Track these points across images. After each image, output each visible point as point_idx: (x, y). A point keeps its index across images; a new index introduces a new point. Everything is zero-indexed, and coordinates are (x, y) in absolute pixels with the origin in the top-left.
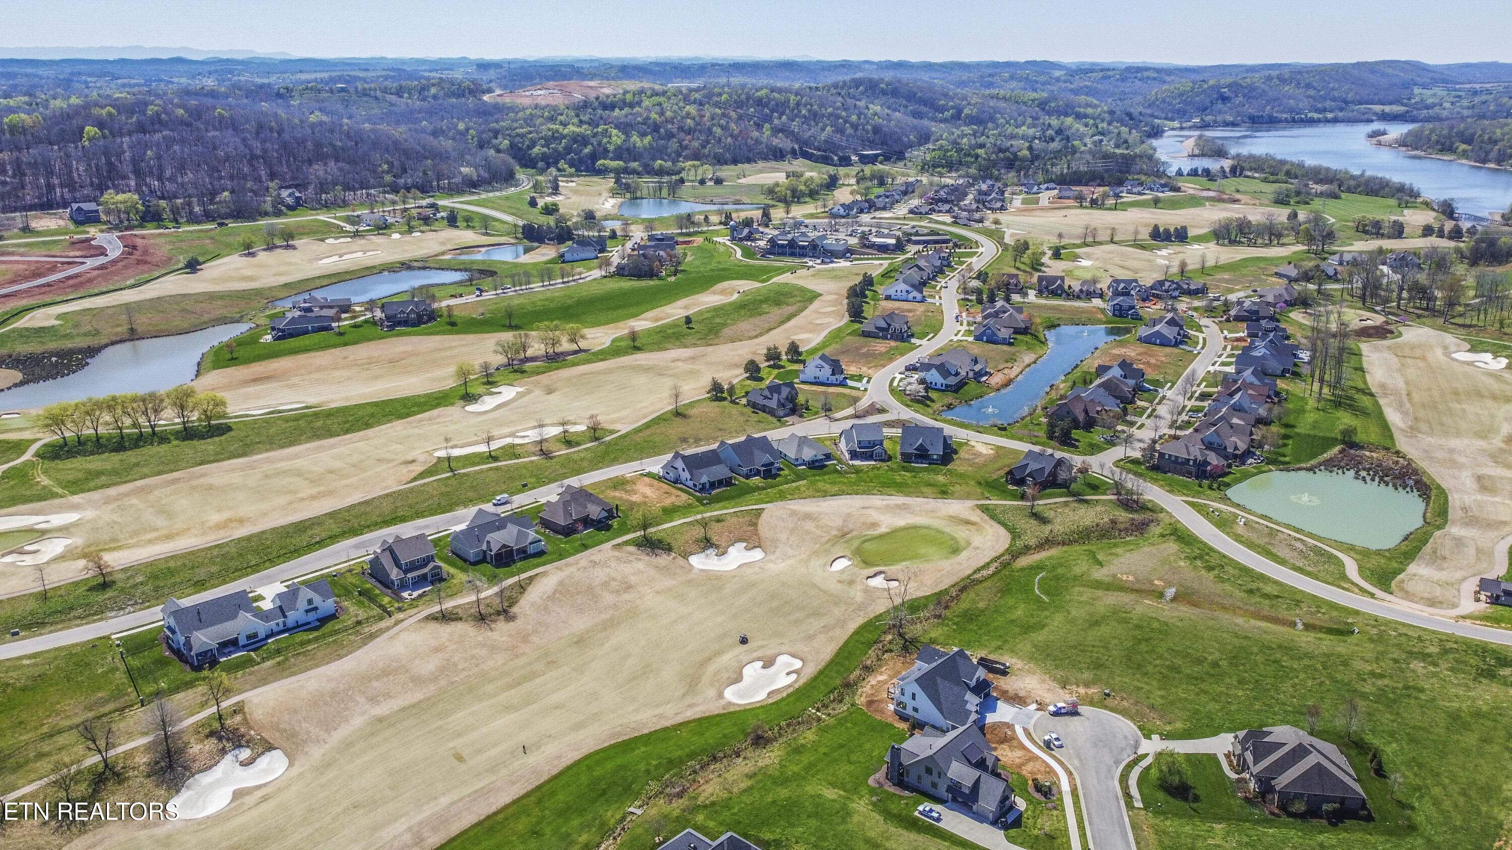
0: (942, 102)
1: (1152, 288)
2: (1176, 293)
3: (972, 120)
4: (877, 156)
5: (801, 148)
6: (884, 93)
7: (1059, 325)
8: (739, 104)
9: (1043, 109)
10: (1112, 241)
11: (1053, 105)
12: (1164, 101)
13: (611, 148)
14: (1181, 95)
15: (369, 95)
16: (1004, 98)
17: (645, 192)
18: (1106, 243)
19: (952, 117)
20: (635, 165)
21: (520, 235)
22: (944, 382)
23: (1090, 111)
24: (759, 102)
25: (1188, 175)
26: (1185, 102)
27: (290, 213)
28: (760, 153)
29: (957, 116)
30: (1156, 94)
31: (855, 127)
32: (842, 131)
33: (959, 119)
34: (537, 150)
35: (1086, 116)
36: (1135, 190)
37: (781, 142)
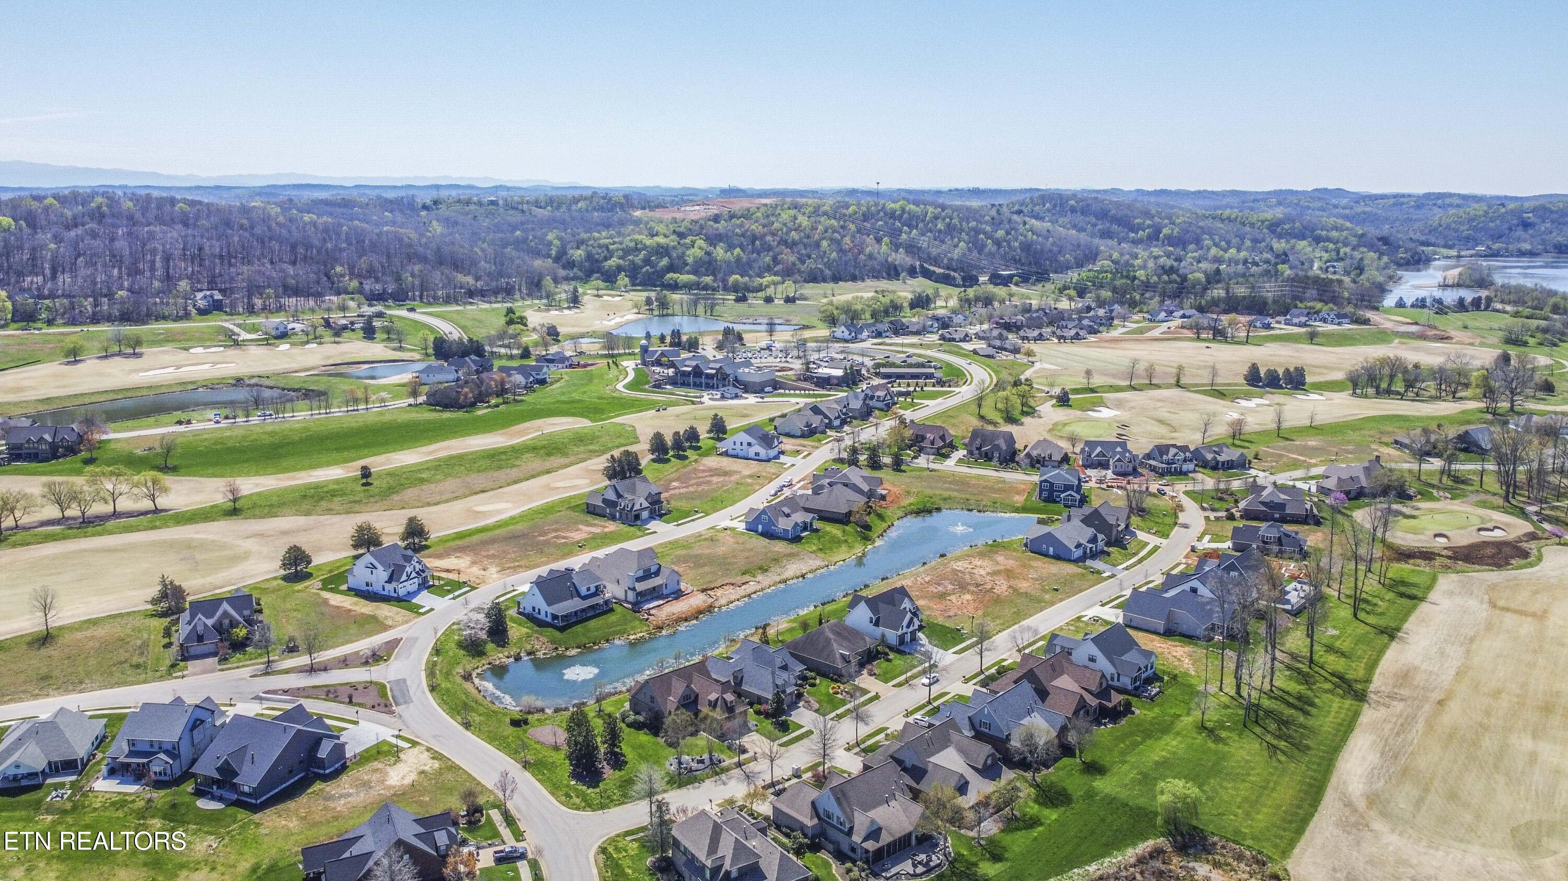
0: (1138, 221)
1: (1148, 456)
2: (1191, 466)
3: (1171, 240)
4: (1012, 276)
5: (922, 266)
6: (1073, 210)
7: (939, 509)
8: (866, 217)
9: (1273, 232)
10: (1178, 385)
11: (1287, 227)
12: (1448, 227)
13: (690, 260)
14: (1473, 220)
15: (516, 209)
16: (1229, 219)
17: (677, 308)
18: (1168, 386)
19: (1149, 238)
20: (708, 279)
21: (430, 351)
22: (550, 610)
23: (1334, 234)
24: (892, 215)
25: (1413, 306)
26: (1475, 229)
27: (198, 317)
28: (873, 270)
29: (1154, 236)
30: (1440, 220)
31: (998, 243)
32: (981, 248)
33: (1157, 239)
34: (613, 262)
35: (1328, 239)
36: (1296, 320)
37: (900, 258)
